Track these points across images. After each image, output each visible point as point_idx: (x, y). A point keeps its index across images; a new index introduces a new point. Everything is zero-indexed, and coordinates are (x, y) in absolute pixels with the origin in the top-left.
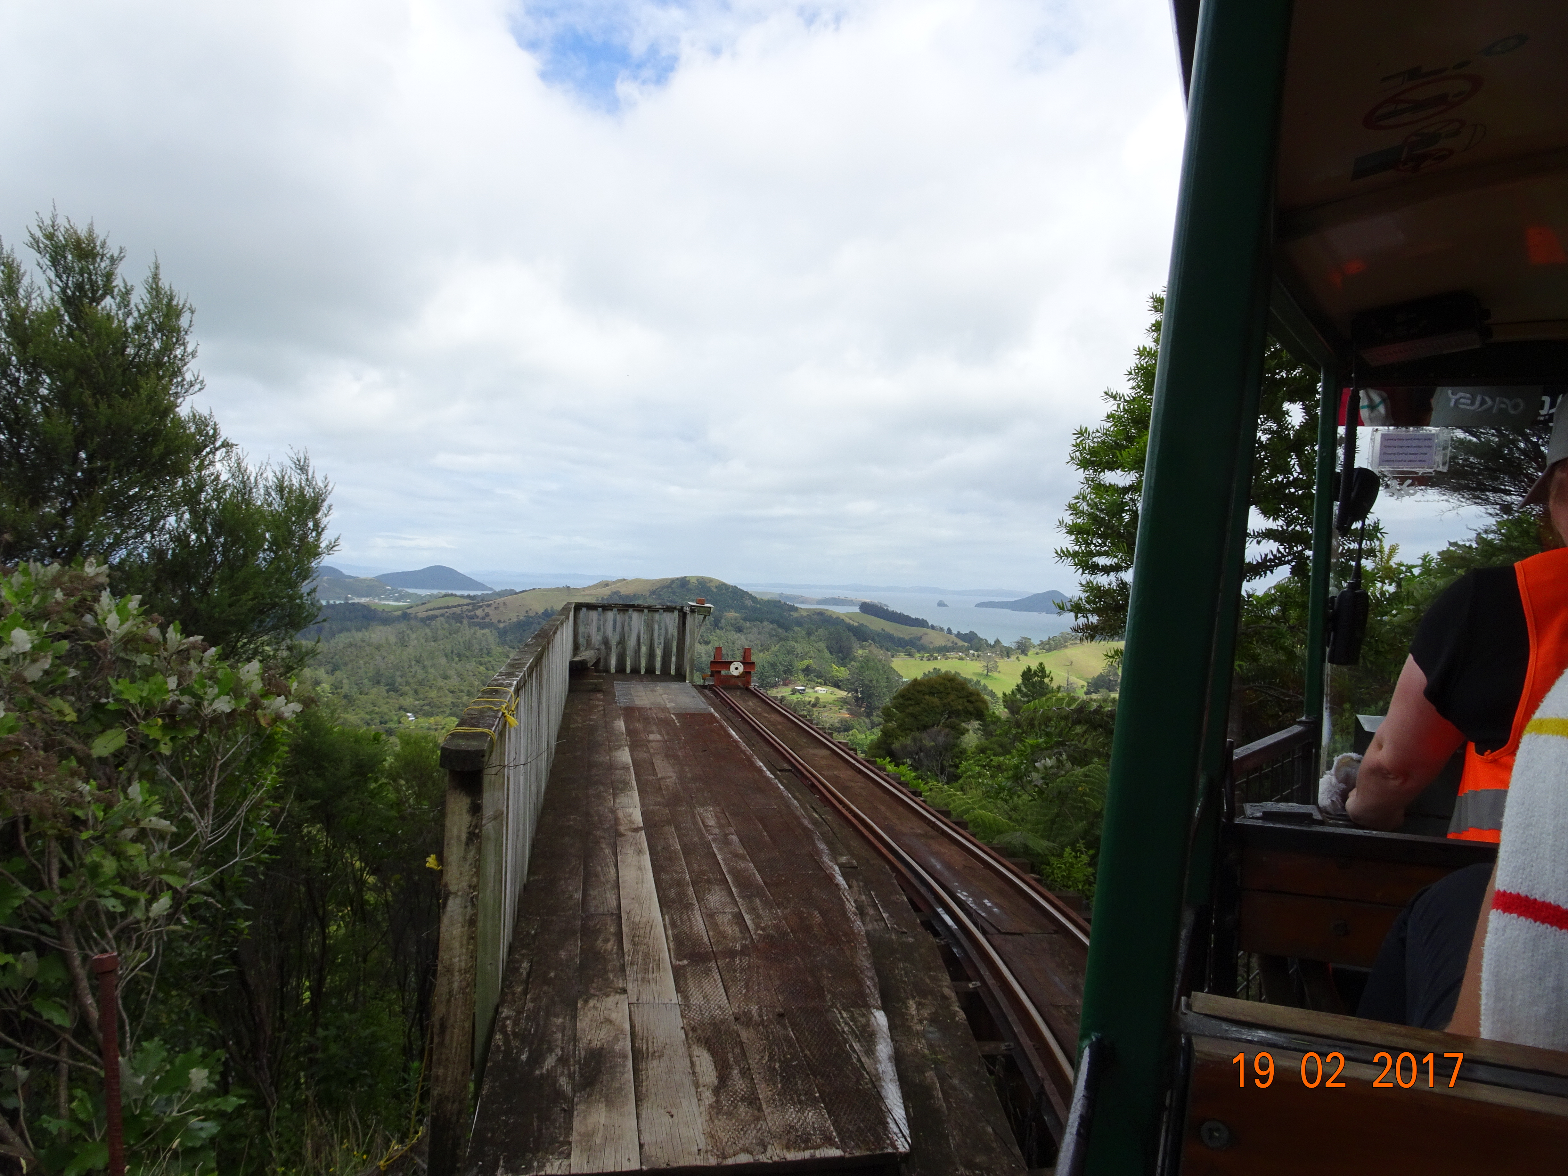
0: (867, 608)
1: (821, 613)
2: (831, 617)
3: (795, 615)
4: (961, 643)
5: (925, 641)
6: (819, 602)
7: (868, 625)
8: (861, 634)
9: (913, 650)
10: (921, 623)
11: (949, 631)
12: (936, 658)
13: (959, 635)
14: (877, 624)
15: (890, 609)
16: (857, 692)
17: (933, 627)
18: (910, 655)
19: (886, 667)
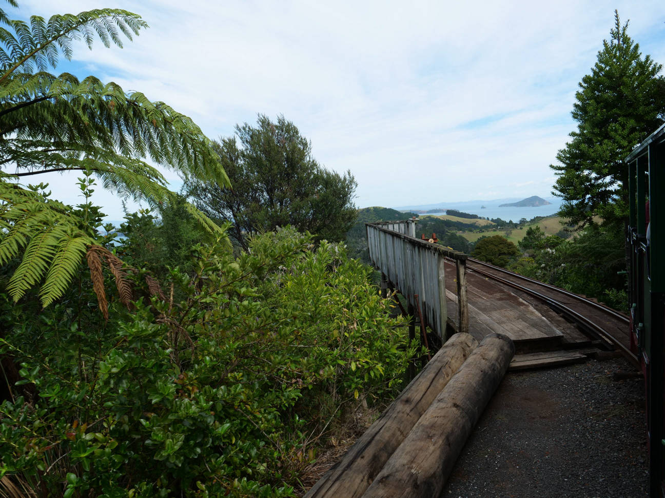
0: (450, 212)
1: (429, 217)
4: (494, 224)
5: (477, 224)
7: (451, 220)
8: (448, 224)
9: (472, 229)
10: (475, 217)
11: (488, 219)
12: (483, 231)
13: (492, 220)
14: (454, 219)
15: (460, 212)
17: (480, 218)
18: (471, 231)
19: (461, 237)
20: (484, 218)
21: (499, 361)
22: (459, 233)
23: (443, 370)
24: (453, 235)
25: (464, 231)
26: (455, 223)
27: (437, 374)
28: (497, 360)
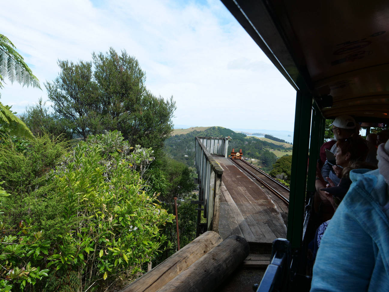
0: (267, 136)
1: (253, 138)
2: (256, 139)
3: (245, 138)
5: (284, 146)
6: (253, 134)
7: (267, 141)
8: (265, 143)
9: (280, 149)
10: (283, 141)
12: (287, 151)
14: (269, 141)
15: (274, 137)
16: (263, 161)
17: (286, 142)
18: (279, 150)
19: (272, 153)
20: (289, 143)
21: (227, 262)
22: (271, 151)
23: (178, 265)
24: (267, 151)
25: (275, 150)
26: (270, 143)
27: (170, 268)
28: (225, 261)
